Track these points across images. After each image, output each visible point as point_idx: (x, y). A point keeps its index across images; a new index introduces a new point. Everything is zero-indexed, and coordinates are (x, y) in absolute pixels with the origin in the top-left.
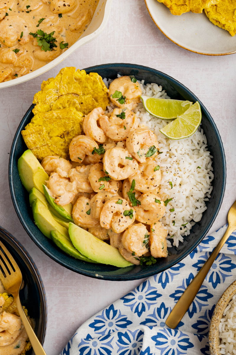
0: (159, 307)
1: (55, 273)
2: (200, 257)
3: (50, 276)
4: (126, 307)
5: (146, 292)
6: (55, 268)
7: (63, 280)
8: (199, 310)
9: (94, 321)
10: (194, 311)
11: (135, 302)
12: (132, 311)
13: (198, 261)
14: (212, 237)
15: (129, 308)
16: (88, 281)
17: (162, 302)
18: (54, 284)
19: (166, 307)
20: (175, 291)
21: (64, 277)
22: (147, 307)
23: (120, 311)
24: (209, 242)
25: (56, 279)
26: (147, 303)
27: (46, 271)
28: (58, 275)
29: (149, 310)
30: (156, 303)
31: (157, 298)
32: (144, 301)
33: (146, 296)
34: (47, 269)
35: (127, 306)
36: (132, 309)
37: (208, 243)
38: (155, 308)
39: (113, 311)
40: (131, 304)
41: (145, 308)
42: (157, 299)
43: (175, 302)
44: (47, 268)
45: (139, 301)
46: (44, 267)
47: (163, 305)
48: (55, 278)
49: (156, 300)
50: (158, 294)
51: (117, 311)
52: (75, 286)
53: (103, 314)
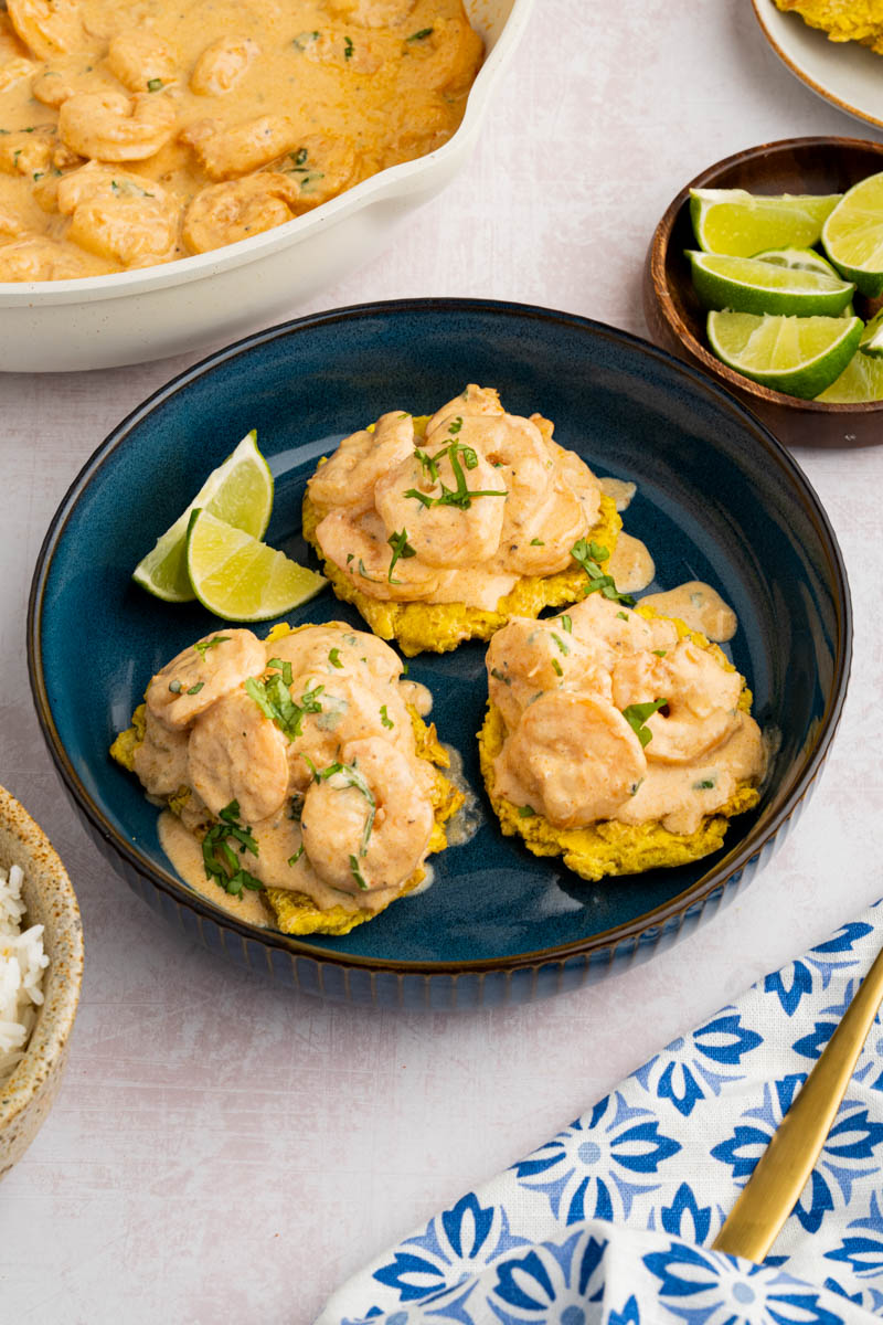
0: (669, 1205)
1: (214, 1037)
2: (822, 1012)
3: (193, 1050)
4: (532, 1193)
5: (611, 1127)
6: (219, 1019)
7: (246, 1064)
8: (843, 1200)
9: (393, 1260)
10: (823, 1204)
11: (568, 1170)
12: (557, 1218)
13: (818, 1026)
14: (862, 924)
15: (544, 1198)
16: (353, 1073)
17: (683, 1181)
18: (208, 1081)
19: (701, 1206)
20: (737, 1130)
21: (251, 1053)
22: (621, 1202)
23: (503, 1213)
24: (854, 943)
25: (218, 1061)
26: (620, 1185)
27: (181, 1031)
28: (227, 1047)
29: (626, 1216)
30: (657, 1187)
31: (662, 1159)
32: (605, 1168)
33: (613, 1144)
34: (183, 1022)
35: (534, 1187)
36: (555, 1207)
37: (850, 948)
38: (653, 1209)
39: (475, 1215)
40: (551, 1180)
41: (611, 1207)
42: (660, 1165)
43: (738, 1185)
44: (184, 1017)
45: (583, 1170)
46: (171, 1014)
47: (684, 1195)
48: (213, 1055)
49: (654, 1170)
50: (663, 1138)
51: (492, 1214)
52: (296, 1090)
53: (434, 1231)
